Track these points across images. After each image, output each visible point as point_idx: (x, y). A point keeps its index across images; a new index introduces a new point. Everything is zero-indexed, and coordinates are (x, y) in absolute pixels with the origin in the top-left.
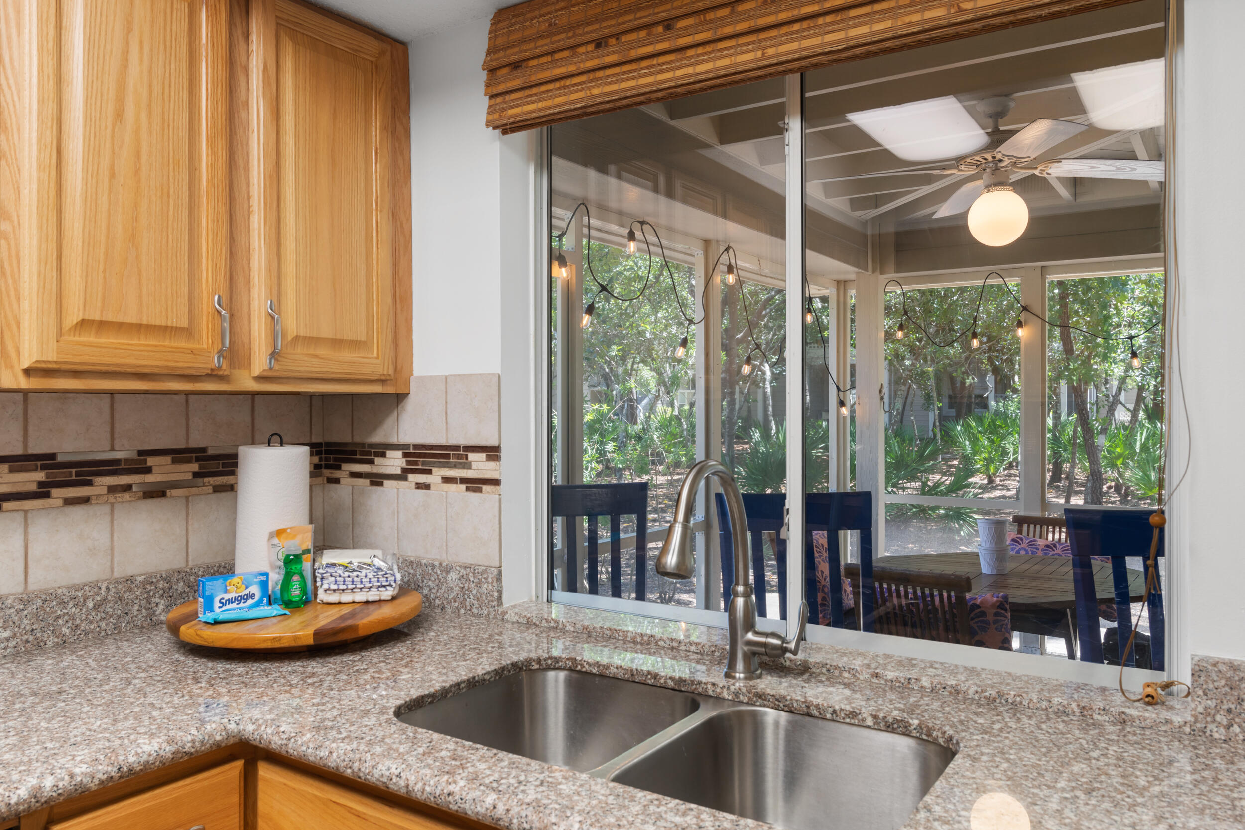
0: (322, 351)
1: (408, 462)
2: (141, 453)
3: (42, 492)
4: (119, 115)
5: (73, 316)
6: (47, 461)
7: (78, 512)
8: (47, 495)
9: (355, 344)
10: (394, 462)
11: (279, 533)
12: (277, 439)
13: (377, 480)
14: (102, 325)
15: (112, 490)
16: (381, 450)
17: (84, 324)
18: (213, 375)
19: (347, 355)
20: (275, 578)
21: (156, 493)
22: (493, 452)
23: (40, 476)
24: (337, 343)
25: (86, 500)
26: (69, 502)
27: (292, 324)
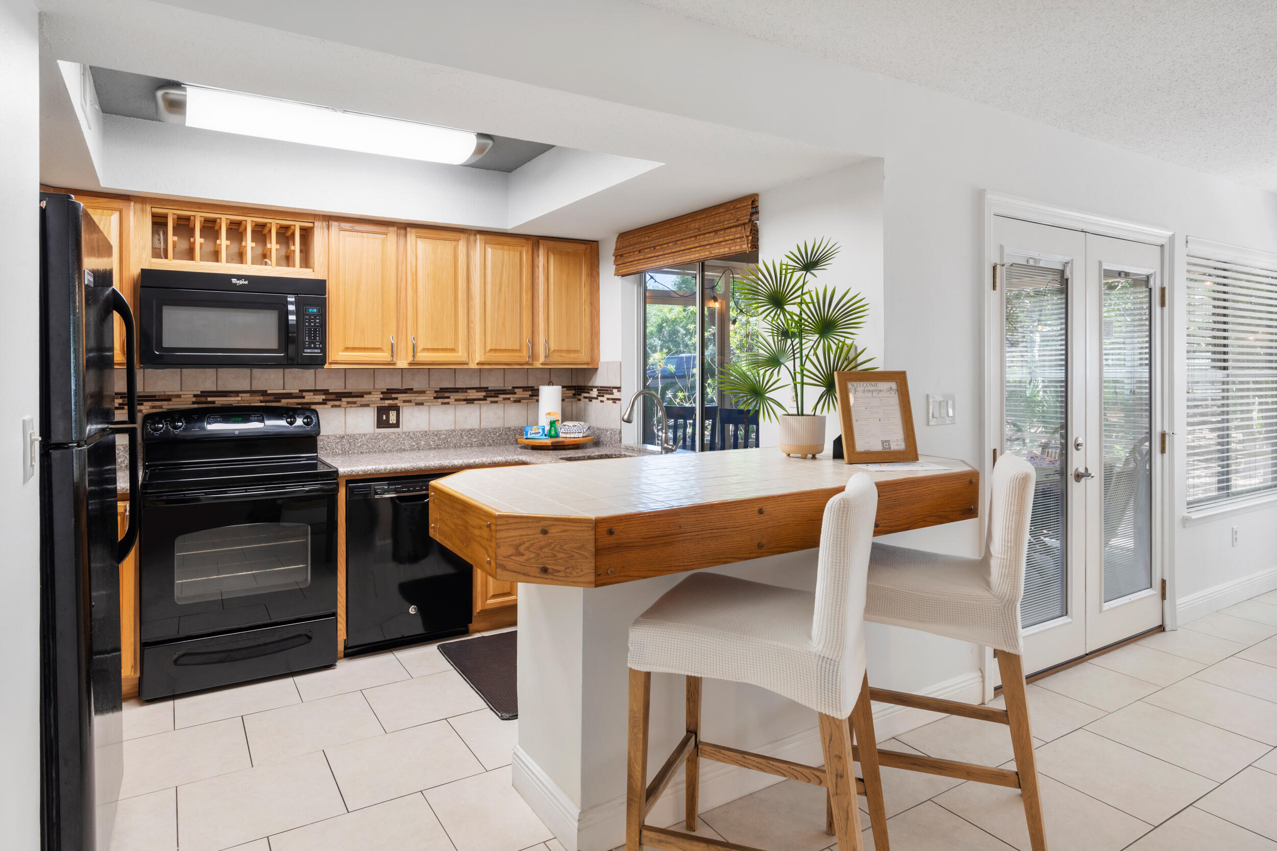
0: (564, 354)
1: (599, 393)
2: (513, 388)
3: (484, 399)
4: (500, 290)
5: (488, 348)
6: (485, 389)
7: (494, 405)
8: (486, 400)
9: (576, 351)
10: (594, 393)
11: (549, 414)
12: (550, 383)
13: (591, 399)
14: (496, 350)
15: (504, 399)
16: (591, 388)
17: (491, 350)
18: (527, 363)
19: (573, 355)
20: (547, 428)
21: (518, 401)
22: (619, 389)
23: (484, 394)
24: (569, 351)
25: (496, 402)
26: (492, 402)
27: (553, 346)
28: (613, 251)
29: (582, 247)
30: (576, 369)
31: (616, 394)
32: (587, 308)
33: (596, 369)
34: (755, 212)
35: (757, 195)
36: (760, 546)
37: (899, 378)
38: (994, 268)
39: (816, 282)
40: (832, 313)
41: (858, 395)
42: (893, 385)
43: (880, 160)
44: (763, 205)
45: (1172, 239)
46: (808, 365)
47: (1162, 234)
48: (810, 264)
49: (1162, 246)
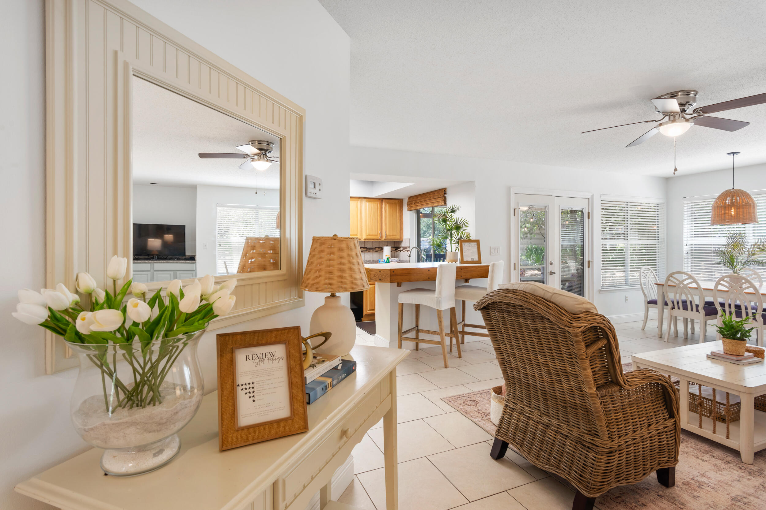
0: (391, 236)
2: (375, 247)
3: (366, 251)
4: (371, 216)
6: (366, 248)
9: (395, 235)
10: (402, 249)
11: (386, 255)
12: (387, 246)
13: (400, 251)
14: (369, 235)
15: (372, 251)
16: (401, 247)
17: (368, 235)
18: (379, 239)
19: (394, 236)
20: (386, 260)
21: (377, 252)
22: (409, 247)
23: (366, 249)
24: (393, 235)
25: (370, 252)
26: (368, 252)
27: (388, 234)
28: (407, 203)
29: (397, 201)
30: (396, 241)
31: (408, 249)
32: (399, 221)
33: (402, 241)
34: (445, 193)
35: (446, 188)
36: (429, 278)
37: (478, 242)
38: (515, 209)
39: (455, 216)
40: (458, 224)
41: (465, 246)
42: (476, 243)
43: (474, 182)
44: (448, 191)
45: (593, 196)
46: (453, 238)
47: (589, 195)
48: (453, 211)
49: (589, 199)
